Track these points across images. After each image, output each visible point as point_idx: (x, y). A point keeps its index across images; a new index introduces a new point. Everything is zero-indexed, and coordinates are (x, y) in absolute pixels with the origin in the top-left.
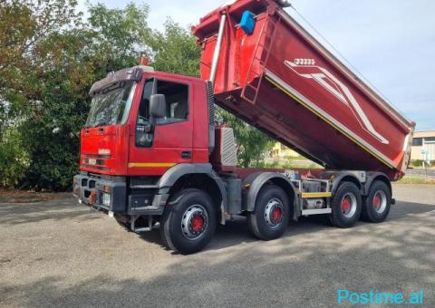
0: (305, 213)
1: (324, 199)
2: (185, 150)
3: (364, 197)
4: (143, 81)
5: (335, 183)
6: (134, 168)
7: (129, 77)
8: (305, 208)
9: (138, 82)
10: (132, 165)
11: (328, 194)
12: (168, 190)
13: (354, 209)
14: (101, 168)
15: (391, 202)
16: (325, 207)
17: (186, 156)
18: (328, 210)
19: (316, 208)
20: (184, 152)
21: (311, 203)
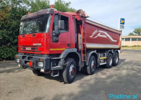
0: (101, 64)
1: (104, 59)
3: (113, 58)
4: (54, 14)
5: (107, 54)
7: (48, 13)
8: (100, 63)
9: (52, 15)
10: (51, 50)
11: (105, 58)
13: (111, 62)
14: (35, 51)
15: (119, 59)
16: (104, 62)
17: (69, 46)
18: (105, 63)
19: (103, 62)
21: (102, 61)
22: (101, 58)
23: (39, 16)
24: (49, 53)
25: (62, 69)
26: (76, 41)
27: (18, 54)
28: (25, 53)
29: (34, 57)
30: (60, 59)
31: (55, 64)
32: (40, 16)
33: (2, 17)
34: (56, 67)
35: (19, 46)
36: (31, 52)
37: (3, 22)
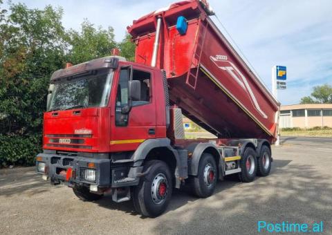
0: (228, 173)
1: (236, 161)
2: (151, 127)
3: (258, 158)
4: (119, 68)
5: (242, 149)
6: (114, 145)
7: (106, 66)
8: (226, 169)
9: (114, 69)
10: (113, 142)
11: (238, 157)
12: (141, 163)
13: (253, 167)
14: (78, 147)
15: (271, 160)
16: (236, 168)
17: (152, 133)
18: (239, 170)
19: (232, 169)
20: (150, 130)
21: (229, 165)
22: (227, 159)
23: (88, 72)
24: (108, 150)
25: (137, 184)
26: (169, 123)
27: (42, 152)
28: (57, 151)
29: (76, 159)
30: (133, 162)
31: (122, 174)
32: (90, 73)
33: (10, 71)
34: (123, 180)
35: (46, 136)
36: (70, 149)
37: (11, 83)
